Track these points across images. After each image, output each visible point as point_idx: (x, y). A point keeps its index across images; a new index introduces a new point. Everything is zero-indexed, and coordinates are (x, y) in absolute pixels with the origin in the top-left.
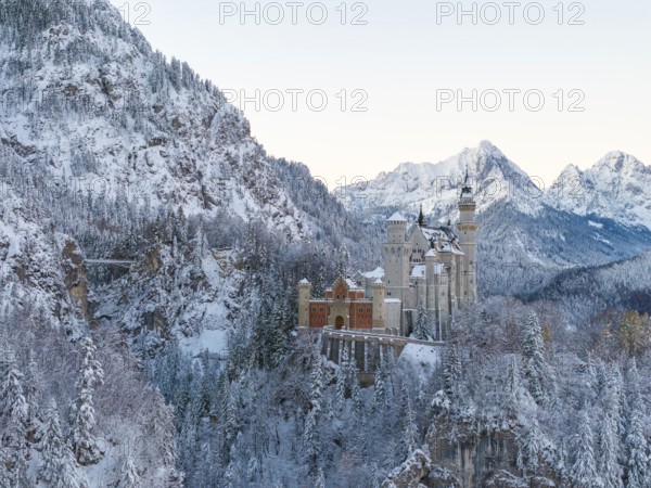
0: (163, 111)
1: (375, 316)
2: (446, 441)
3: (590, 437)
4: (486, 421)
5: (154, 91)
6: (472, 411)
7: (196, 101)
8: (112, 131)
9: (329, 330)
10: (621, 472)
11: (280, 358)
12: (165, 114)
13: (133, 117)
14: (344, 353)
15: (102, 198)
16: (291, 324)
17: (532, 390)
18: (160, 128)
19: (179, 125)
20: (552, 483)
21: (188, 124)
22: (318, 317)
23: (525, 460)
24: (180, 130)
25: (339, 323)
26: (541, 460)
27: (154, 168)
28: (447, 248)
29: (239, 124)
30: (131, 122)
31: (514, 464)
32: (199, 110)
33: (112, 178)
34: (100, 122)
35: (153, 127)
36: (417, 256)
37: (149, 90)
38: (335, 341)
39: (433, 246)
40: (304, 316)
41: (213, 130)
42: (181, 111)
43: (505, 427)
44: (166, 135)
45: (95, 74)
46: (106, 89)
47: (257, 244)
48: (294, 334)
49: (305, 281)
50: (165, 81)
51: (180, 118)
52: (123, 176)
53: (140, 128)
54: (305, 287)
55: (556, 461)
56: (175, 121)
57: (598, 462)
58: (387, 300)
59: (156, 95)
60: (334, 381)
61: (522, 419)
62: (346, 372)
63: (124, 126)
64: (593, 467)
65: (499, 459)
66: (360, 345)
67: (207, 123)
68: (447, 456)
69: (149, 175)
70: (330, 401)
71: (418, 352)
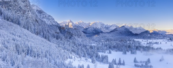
44: (49, 20)
50: (49, 16)
52: (47, 22)
67: (52, 19)
71: (66, 30)
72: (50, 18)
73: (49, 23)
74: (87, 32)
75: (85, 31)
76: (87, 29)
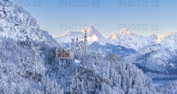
0: (17, 18)
1: (70, 55)
2: (82, 72)
3: (104, 71)
4: (88, 69)
5: (15, 13)
6: (86, 67)
7: (25, 16)
8: (6, 22)
9: (62, 57)
10: (109, 77)
11: (53, 63)
12: (18, 19)
13: (11, 19)
14: (64, 61)
15: (5, 37)
16: (54, 57)
17: (96, 65)
18: (17, 22)
19: (21, 21)
20: (98, 78)
21: (23, 21)
22: (59, 55)
23: (94, 75)
24: (21, 22)
25: (63, 56)
26: (97, 75)
27: (16, 31)
28: (82, 44)
29: (34, 21)
30: (11, 20)
31: (93, 75)
32: (25, 18)
33: (7, 33)
34: (3, 20)
35: (16, 22)
36: (77, 46)
37: (14, 13)
38: (63, 59)
39: (79, 44)
40: (57, 55)
41: (28, 22)
42: (21, 18)
43: (91, 69)
44: (19, 23)
45: (2, 10)
46: (5, 13)
47: (44, 45)
48: (55, 59)
49: (57, 49)
50: (18, 11)
51: (21, 20)
52: (9, 33)
53: (13, 22)
54: (57, 50)
55: (99, 75)
56: (20, 20)
57: (106, 75)
58: (71, 53)
59: (16, 14)
60: (63, 66)
61: (94, 68)
62: (65, 64)
63: (9, 21)
64: (105, 75)
65: (90, 75)
66: (67, 60)
67: (27, 21)
68: (82, 74)
69: (15, 32)
70: (62, 69)
71: (77, 61)
72: (21, 16)
73: (15, 35)
74: (149, 66)
75: (140, 62)
76: (147, 55)
